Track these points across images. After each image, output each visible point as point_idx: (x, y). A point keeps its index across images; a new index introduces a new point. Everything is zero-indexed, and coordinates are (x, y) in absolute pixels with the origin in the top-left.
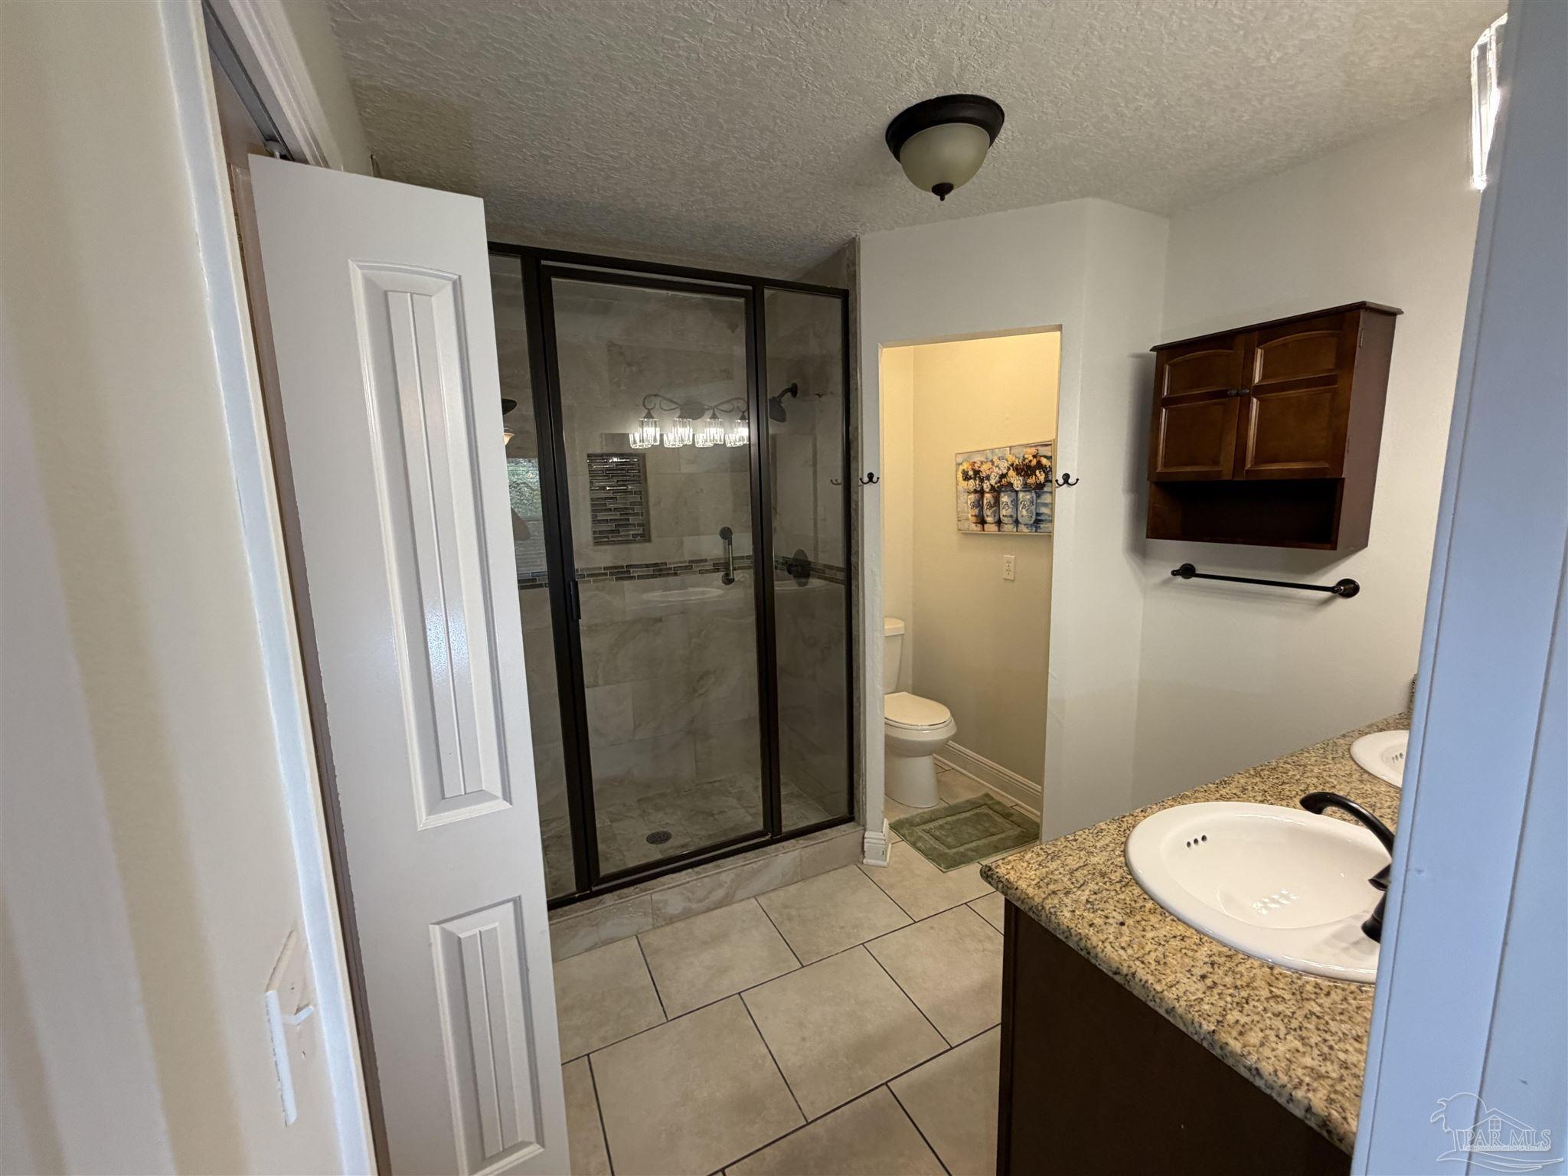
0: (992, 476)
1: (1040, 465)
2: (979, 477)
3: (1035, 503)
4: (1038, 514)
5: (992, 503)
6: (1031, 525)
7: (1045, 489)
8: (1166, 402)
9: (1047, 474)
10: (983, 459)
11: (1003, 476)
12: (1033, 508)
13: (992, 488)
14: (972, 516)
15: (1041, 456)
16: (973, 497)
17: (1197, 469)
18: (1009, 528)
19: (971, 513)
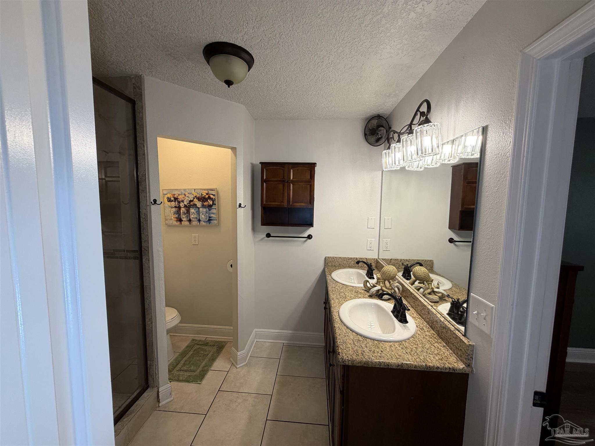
0: (185, 200)
1: (209, 198)
2: (178, 201)
3: (208, 213)
4: (209, 217)
5: (186, 212)
6: (207, 222)
7: (213, 207)
8: (265, 181)
9: (213, 201)
10: (179, 193)
11: (191, 201)
12: (207, 215)
13: (185, 206)
14: (174, 218)
15: (210, 194)
16: (174, 209)
17: (276, 203)
18: (195, 223)
19: (173, 217)
